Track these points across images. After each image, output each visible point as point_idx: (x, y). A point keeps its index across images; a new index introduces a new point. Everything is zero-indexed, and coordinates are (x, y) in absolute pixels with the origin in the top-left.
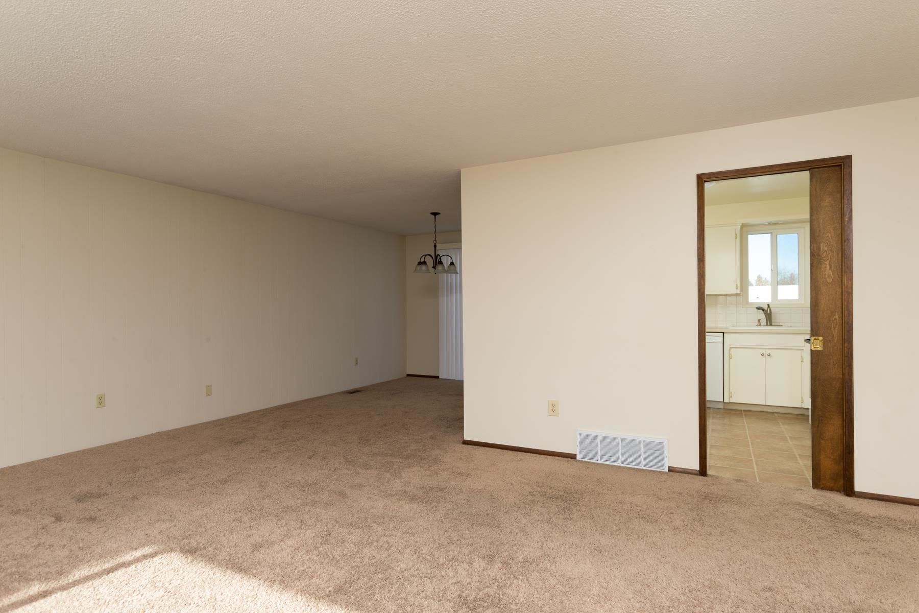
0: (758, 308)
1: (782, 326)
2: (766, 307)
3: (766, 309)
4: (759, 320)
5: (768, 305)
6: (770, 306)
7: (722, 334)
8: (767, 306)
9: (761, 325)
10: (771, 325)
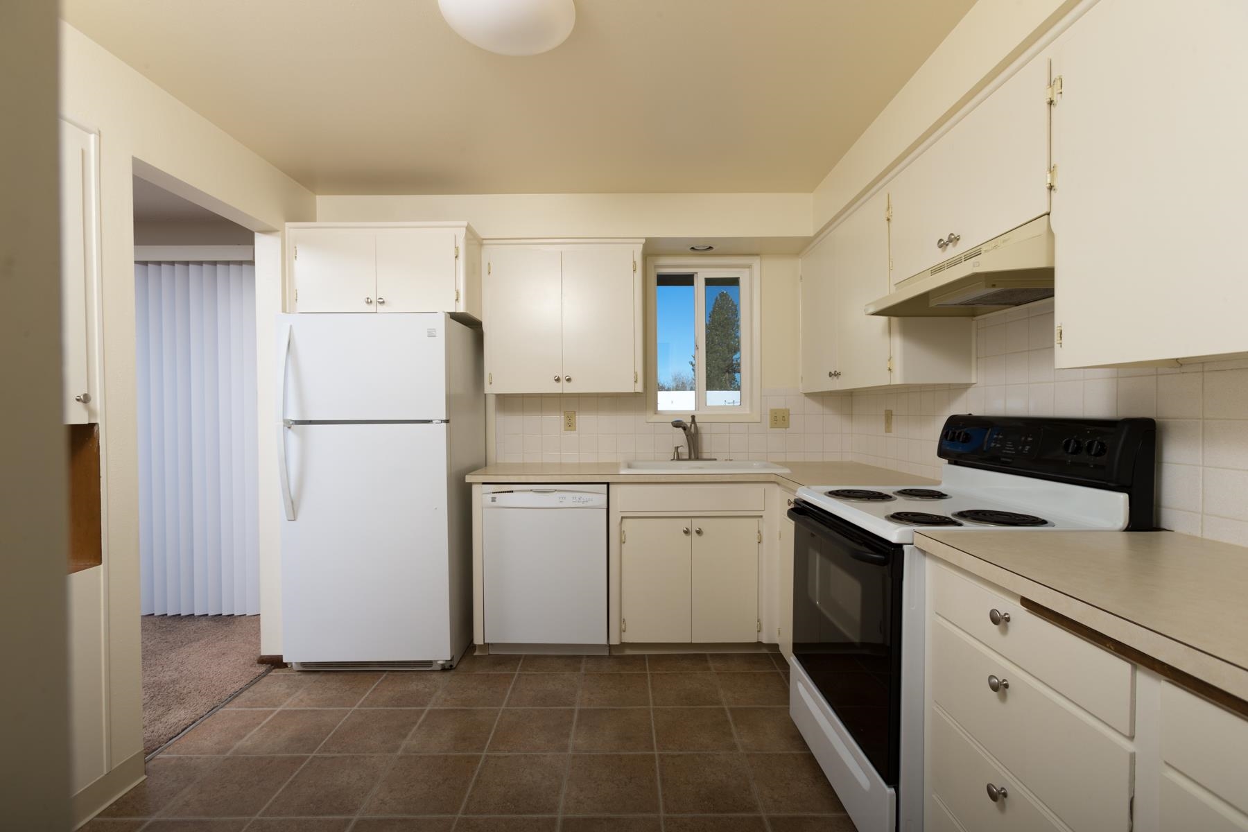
0: (677, 424)
1: (716, 460)
2: (688, 421)
3: (689, 425)
4: (677, 448)
5: (693, 417)
6: (697, 420)
7: (605, 486)
8: (690, 420)
9: (679, 459)
10: (697, 458)
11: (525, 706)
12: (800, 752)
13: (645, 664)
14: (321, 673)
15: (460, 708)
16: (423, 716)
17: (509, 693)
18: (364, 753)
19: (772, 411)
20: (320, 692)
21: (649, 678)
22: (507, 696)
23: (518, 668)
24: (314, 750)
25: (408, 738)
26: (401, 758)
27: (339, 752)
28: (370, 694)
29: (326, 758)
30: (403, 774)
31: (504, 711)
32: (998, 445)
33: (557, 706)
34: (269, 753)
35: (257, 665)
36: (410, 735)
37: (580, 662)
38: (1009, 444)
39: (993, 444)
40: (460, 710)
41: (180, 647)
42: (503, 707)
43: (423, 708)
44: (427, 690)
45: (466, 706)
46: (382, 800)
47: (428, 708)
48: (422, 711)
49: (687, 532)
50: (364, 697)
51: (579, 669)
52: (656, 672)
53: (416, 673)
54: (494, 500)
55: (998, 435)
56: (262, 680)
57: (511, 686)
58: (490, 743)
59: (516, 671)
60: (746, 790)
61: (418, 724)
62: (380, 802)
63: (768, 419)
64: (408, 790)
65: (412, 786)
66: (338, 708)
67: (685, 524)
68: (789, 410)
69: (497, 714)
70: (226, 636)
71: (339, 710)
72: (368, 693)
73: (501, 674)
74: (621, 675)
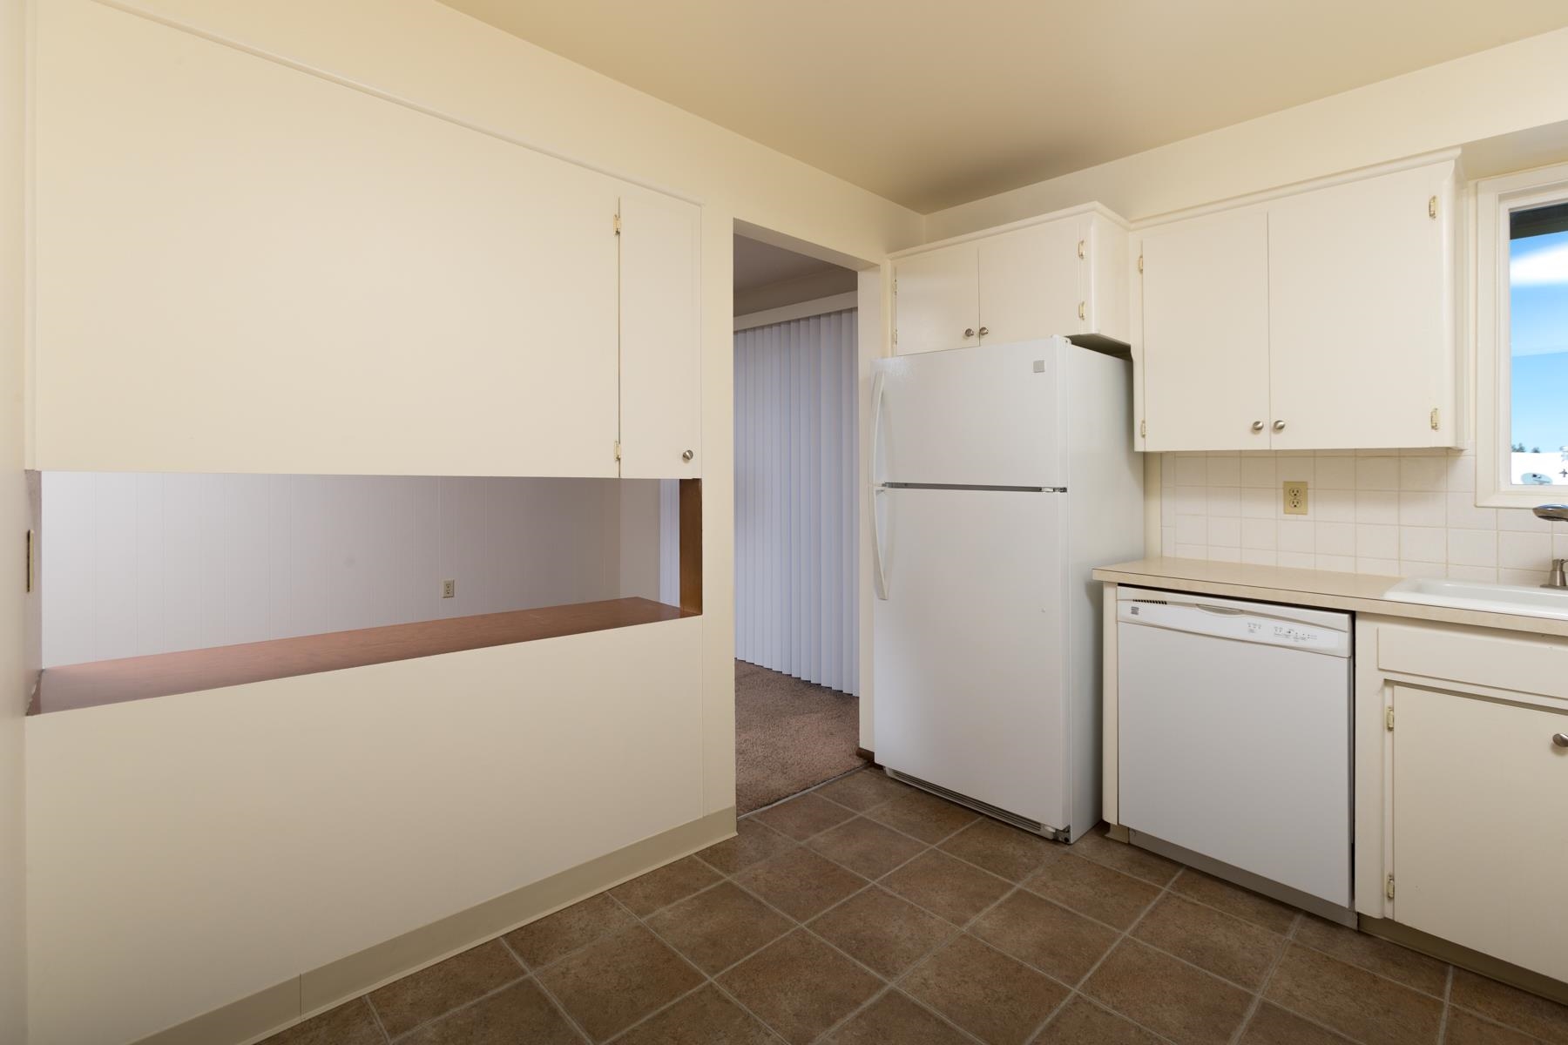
7: (1349, 617)
11: (1163, 948)
13: (1444, 982)
14: (914, 789)
15: (1061, 905)
16: (1008, 895)
17: (1142, 916)
18: (926, 908)
20: (905, 812)
21: (1445, 1015)
22: (1138, 920)
23: (1170, 884)
24: (876, 878)
25: (982, 914)
26: (964, 936)
27: (900, 893)
28: (956, 836)
29: (885, 894)
30: (960, 959)
31: (1125, 940)
33: (1221, 975)
34: (836, 860)
35: (855, 757)
36: (986, 911)
37: (1291, 919)
40: (1061, 908)
41: (801, 715)
42: (1126, 934)
43: (1013, 883)
44: (1025, 860)
45: (1071, 907)
46: (925, 979)
47: (1019, 886)
48: (1011, 886)
50: (948, 838)
51: (1284, 930)
52: (1467, 1010)
53: (1018, 831)
54: (1135, 611)
56: (856, 775)
57: (1150, 907)
58: (1090, 978)
59: (1164, 884)
61: (999, 901)
62: (923, 981)
64: (959, 985)
65: (966, 982)
66: (917, 840)
69: (1114, 940)
70: (839, 716)
71: (917, 842)
72: (953, 835)
73: (1139, 882)
74: (1375, 980)
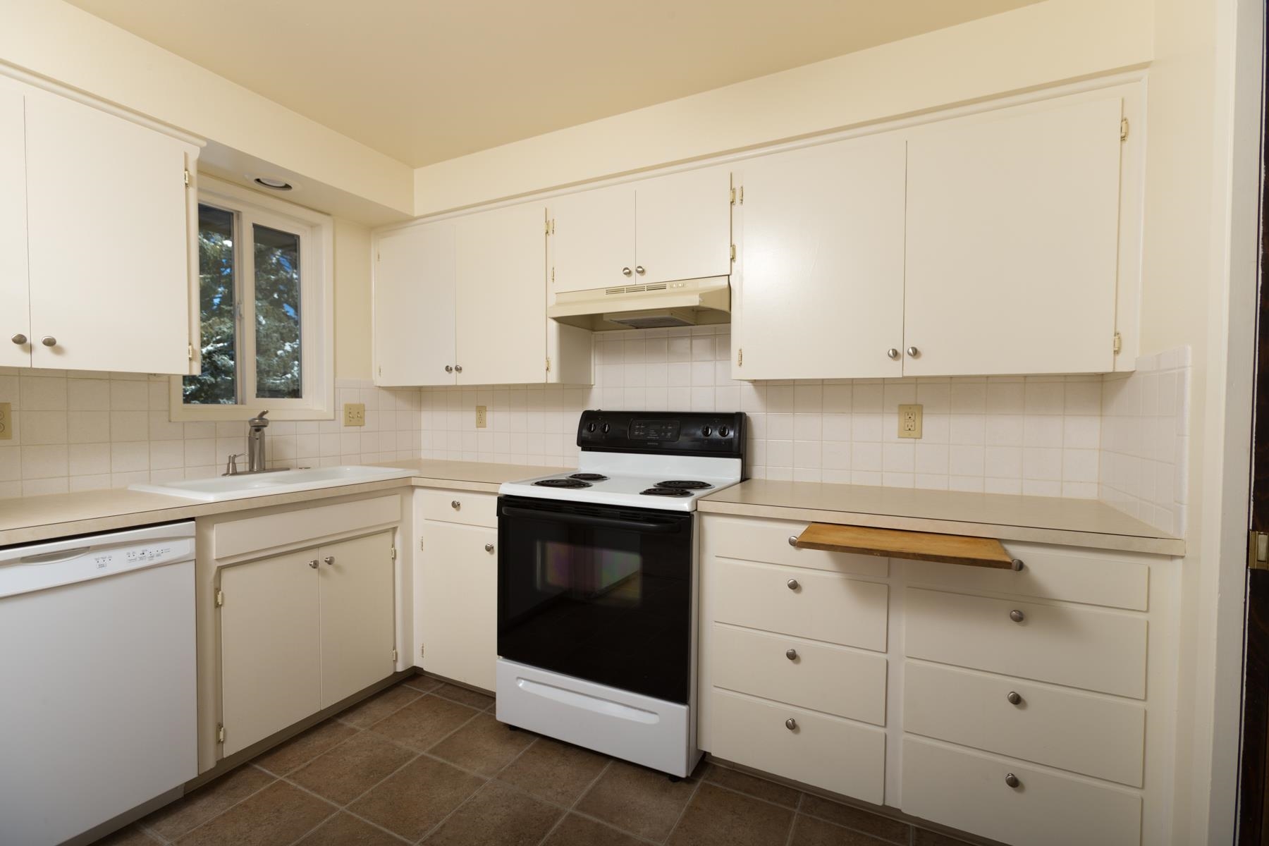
4: (233, 457)
7: (192, 524)
9: (235, 473)
10: (263, 470)
12: (530, 746)
13: (261, 772)
19: (346, 406)
21: (292, 783)
32: (641, 433)
37: (142, 835)
38: (652, 432)
39: (637, 433)
49: (315, 565)
55: (640, 425)
60: (534, 805)
63: (342, 416)
67: (310, 557)
68: (364, 405)
